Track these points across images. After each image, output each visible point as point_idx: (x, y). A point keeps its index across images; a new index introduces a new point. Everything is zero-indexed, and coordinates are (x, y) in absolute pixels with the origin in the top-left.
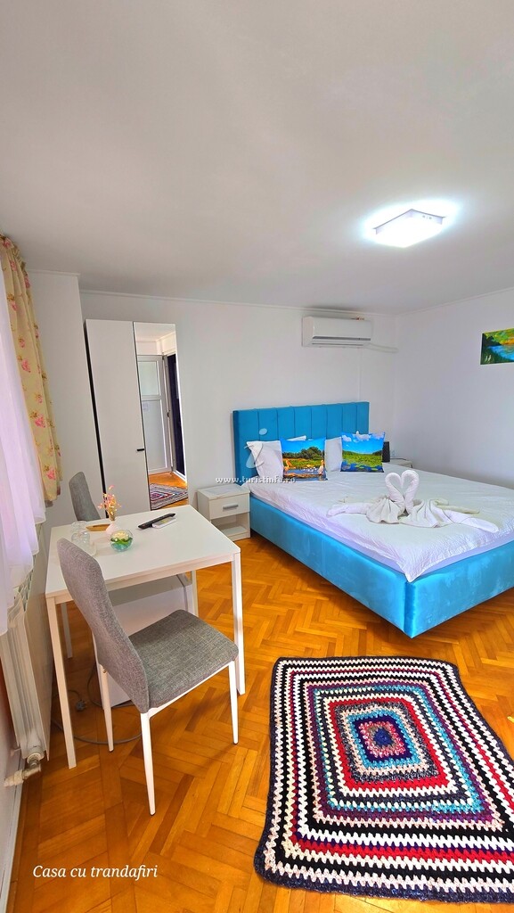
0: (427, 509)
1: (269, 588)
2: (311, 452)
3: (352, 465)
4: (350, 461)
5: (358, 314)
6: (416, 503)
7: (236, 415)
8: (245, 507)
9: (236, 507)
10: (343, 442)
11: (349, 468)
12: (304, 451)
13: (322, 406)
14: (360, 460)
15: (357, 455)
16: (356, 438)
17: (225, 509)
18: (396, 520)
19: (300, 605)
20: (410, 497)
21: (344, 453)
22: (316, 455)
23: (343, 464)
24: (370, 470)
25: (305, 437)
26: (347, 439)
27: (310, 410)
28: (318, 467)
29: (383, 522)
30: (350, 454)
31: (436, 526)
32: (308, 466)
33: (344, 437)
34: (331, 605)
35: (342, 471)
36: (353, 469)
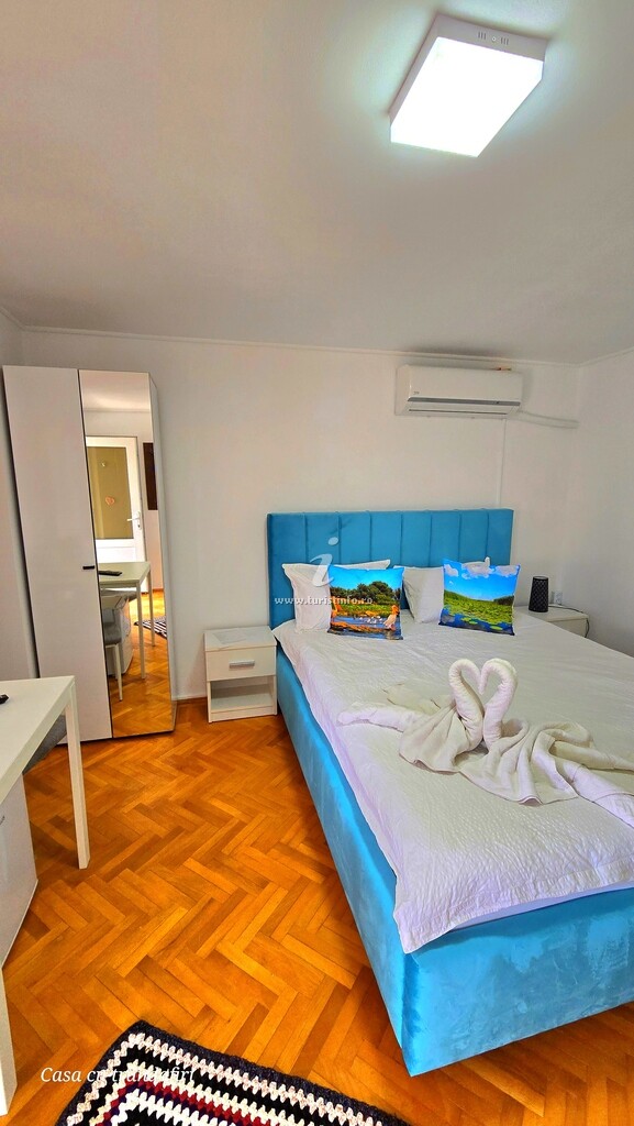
0: (523, 753)
1: (241, 825)
2: (377, 590)
3: (458, 617)
4: (456, 609)
5: (503, 361)
6: (507, 730)
7: (270, 518)
8: (266, 666)
9: (251, 665)
10: (446, 577)
11: (452, 620)
12: (362, 588)
13: (424, 513)
14: (471, 610)
15: (466, 600)
16: (466, 571)
17: (232, 667)
18: (446, 765)
19: (263, 883)
20: (493, 715)
21: (447, 594)
22: (383, 596)
23: (444, 613)
24: (488, 629)
25: (388, 562)
26: (454, 572)
27: (401, 519)
28: (385, 616)
29: (419, 764)
30: (455, 597)
31: (531, 802)
32: (368, 613)
33: (447, 567)
34: (318, 897)
35: (441, 624)
36: (458, 624)
